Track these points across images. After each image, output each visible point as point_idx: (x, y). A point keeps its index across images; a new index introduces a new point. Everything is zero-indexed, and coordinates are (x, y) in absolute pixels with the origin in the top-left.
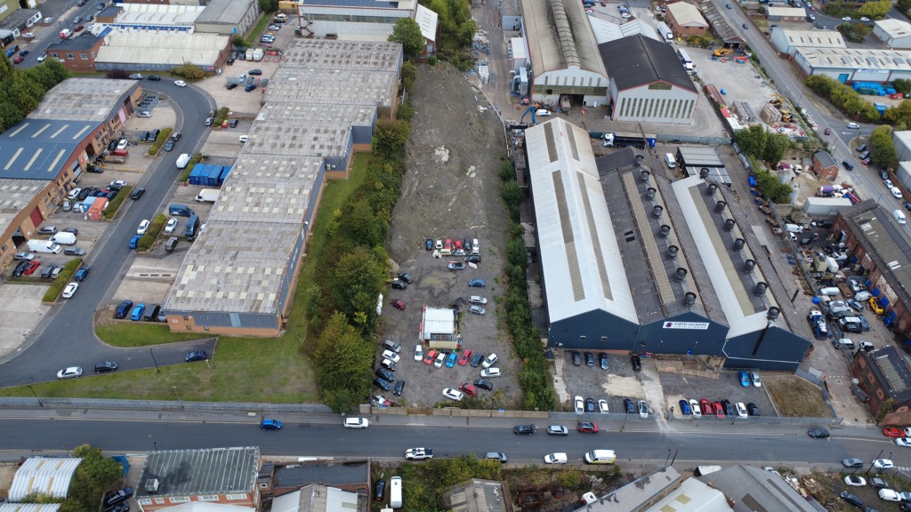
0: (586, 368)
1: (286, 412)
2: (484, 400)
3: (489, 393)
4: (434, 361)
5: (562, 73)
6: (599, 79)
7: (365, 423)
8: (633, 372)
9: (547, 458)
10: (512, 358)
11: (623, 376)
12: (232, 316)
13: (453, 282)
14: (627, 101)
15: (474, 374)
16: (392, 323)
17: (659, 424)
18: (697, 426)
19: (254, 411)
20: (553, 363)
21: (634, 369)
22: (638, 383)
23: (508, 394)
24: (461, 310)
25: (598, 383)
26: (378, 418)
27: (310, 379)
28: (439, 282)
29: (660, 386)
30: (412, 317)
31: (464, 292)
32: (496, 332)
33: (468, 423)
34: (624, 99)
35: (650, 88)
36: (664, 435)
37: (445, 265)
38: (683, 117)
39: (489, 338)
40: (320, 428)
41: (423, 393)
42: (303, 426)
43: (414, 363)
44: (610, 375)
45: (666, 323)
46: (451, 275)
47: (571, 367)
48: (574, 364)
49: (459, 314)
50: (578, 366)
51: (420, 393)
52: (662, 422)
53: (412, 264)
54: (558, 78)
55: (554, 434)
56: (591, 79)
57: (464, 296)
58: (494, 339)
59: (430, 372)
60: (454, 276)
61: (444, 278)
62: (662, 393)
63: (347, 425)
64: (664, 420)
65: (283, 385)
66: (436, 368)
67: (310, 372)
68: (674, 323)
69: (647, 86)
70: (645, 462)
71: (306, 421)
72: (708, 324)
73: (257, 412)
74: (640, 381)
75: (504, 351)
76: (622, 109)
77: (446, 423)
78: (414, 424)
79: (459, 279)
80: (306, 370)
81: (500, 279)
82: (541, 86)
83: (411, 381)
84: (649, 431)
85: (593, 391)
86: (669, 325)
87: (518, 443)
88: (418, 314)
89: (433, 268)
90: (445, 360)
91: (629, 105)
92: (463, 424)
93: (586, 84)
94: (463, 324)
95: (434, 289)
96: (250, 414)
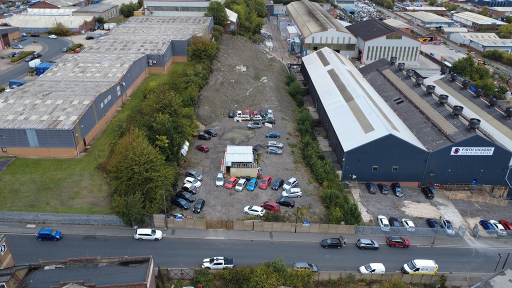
0: (382, 195)
1: (72, 224)
2: (287, 215)
3: (292, 210)
4: (234, 186)
5: (324, 34)
6: (350, 38)
7: (159, 234)
8: (426, 200)
9: (363, 269)
10: (311, 183)
11: (419, 202)
12: (28, 133)
13: (251, 136)
14: (371, 48)
15: (275, 195)
16: (195, 161)
17: (468, 241)
18: (506, 242)
19: (34, 223)
20: (350, 192)
21: (427, 197)
22: (434, 208)
23: (311, 211)
24: (259, 152)
25: (397, 207)
26: (173, 232)
27: (104, 194)
28: (240, 136)
29: (457, 211)
30: (214, 157)
31: (262, 141)
32: (293, 166)
33: (271, 237)
34: (369, 47)
35: (387, 38)
36: (476, 250)
37: (245, 126)
38: (411, 60)
39: (287, 169)
40: (106, 239)
41: (224, 211)
42: (87, 238)
43: (216, 188)
44: (406, 202)
45: (454, 149)
46: (250, 132)
47: (368, 194)
48: (370, 192)
49: (258, 154)
50: (374, 193)
51: (220, 211)
52: (470, 239)
53: (216, 126)
54: (321, 38)
55: (364, 248)
56: (344, 38)
57: (262, 144)
58: (292, 170)
59: (231, 194)
60: (253, 132)
61: (245, 134)
62: (460, 216)
63: (137, 237)
64: (471, 238)
65: (73, 198)
66: (238, 191)
67: (105, 187)
68: (461, 148)
69: (385, 37)
70: (468, 275)
71: (91, 232)
72: (493, 149)
73: (38, 224)
74: (436, 206)
75: (303, 178)
76: (368, 55)
77: (248, 237)
78: (213, 238)
79: (256, 134)
80: (101, 185)
81: (292, 133)
82: (310, 44)
83: (211, 201)
84: (460, 246)
85: (395, 214)
86: (457, 151)
87: (328, 256)
88: (221, 155)
89: (234, 128)
90: (245, 185)
91: (373, 51)
92: (267, 238)
93: (341, 42)
94: (262, 161)
95: (235, 140)
96: (29, 226)
